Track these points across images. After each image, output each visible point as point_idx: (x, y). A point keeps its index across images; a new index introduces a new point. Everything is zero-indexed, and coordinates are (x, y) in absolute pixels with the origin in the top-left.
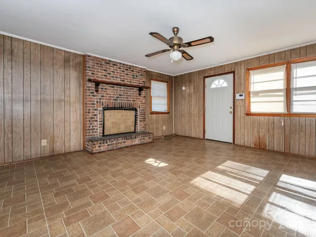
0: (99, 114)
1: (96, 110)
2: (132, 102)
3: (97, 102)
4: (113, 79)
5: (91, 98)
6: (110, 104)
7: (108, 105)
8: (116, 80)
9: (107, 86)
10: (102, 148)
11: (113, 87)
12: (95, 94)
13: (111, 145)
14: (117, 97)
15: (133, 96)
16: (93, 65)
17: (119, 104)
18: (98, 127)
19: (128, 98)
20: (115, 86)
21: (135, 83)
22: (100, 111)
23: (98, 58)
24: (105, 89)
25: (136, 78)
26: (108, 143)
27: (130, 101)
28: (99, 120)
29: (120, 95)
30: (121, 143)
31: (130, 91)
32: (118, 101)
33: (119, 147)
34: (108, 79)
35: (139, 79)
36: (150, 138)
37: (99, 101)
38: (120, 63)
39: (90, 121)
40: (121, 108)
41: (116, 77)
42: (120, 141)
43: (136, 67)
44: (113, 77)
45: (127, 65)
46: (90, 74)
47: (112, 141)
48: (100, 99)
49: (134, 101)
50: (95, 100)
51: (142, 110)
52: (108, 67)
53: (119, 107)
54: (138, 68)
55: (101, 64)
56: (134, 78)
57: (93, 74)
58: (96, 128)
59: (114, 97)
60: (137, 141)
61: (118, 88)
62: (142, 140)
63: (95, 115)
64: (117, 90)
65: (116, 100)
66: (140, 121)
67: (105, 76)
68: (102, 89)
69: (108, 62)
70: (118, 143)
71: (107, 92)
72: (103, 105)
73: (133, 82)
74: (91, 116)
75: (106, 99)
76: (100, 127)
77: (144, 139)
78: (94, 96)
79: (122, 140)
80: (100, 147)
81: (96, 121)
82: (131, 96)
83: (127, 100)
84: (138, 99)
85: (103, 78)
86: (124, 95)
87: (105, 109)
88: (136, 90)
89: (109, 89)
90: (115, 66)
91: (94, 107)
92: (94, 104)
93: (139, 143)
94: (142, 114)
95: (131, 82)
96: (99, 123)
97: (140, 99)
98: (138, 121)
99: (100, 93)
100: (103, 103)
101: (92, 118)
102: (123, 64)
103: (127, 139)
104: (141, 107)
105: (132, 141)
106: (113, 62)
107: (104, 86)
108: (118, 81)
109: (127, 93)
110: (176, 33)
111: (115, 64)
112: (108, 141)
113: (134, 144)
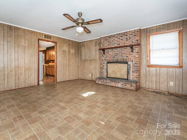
0: (105, 65)
1: (104, 63)
2: (125, 58)
3: (105, 59)
4: (113, 45)
5: (102, 58)
6: (111, 60)
7: (109, 61)
8: (115, 45)
9: (109, 50)
10: (99, 82)
11: (112, 50)
12: (104, 55)
13: (103, 82)
14: (115, 56)
15: (126, 53)
16: (103, 41)
17: (116, 59)
18: (105, 72)
19: (122, 55)
20: (114, 49)
21: (128, 43)
22: (106, 64)
23: (105, 37)
24: (108, 52)
25: (130, 40)
26: (102, 81)
27: (124, 57)
28: (105, 69)
29: (116, 54)
30: (108, 83)
31: (124, 50)
32: (115, 58)
33: (107, 85)
34: (110, 46)
35: (132, 39)
36: (132, 86)
37: (105, 58)
38: (117, 34)
39: (101, 69)
40: (117, 62)
41: (114, 44)
42: (108, 82)
43: (129, 31)
44: (113, 44)
45: (122, 33)
46: (102, 46)
47: (104, 80)
48: (106, 58)
49: (127, 57)
50: (104, 58)
51: (135, 63)
52: (110, 39)
53: (116, 62)
54: (132, 31)
55: (107, 39)
56: (127, 40)
57: (103, 45)
58: (104, 72)
59: (113, 56)
60: (119, 85)
61: (115, 50)
62: (124, 86)
63: (104, 66)
64: (115, 51)
65: (114, 57)
66: (133, 72)
67: (109, 45)
68: (107, 52)
69: (110, 37)
70: (107, 82)
71: (109, 53)
72: (107, 61)
73: (126, 43)
74: (102, 66)
75: (109, 57)
76: (106, 72)
77: (126, 85)
78: (103, 56)
79: (109, 81)
80: (98, 81)
81: (104, 69)
82: (124, 54)
83: (121, 57)
84: (131, 55)
85: (107, 46)
86: (120, 54)
87: (108, 63)
88: (129, 49)
89: (111, 52)
90: (114, 37)
91: (103, 62)
92: (103, 60)
93: (121, 87)
94: (135, 67)
95: (125, 44)
96: (105, 70)
97: (133, 55)
98: (131, 72)
99: (106, 55)
100: (107, 60)
101: (102, 67)
102: (119, 34)
103: (112, 82)
104: (134, 61)
105: (115, 84)
106: (113, 35)
107: (108, 50)
108: (116, 45)
109: (122, 52)
110: (80, 16)
111: (114, 36)
112: (102, 80)
113: (117, 86)
